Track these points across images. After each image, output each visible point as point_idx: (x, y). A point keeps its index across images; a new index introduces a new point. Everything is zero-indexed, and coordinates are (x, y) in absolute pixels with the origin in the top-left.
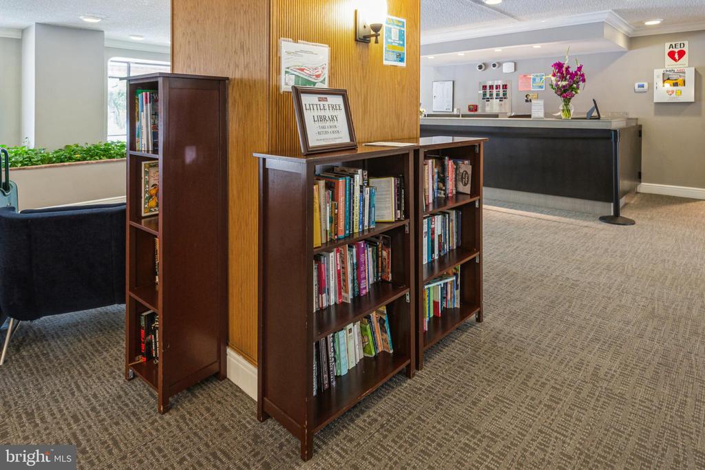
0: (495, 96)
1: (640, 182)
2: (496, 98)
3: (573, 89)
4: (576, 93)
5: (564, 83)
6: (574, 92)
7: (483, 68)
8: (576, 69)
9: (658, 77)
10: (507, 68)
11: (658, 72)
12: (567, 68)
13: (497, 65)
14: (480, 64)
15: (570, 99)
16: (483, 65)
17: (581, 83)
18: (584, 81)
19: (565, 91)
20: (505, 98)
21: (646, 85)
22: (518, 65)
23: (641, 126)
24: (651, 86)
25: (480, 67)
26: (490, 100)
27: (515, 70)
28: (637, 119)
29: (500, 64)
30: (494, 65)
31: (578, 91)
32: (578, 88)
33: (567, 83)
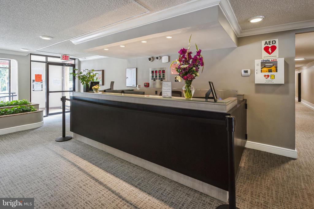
0: (158, 77)
1: (246, 140)
2: (159, 79)
3: (193, 72)
4: (196, 75)
5: (185, 66)
6: (194, 75)
7: (152, 60)
8: (196, 54)
9: (258, 65)
10: (165, 59)
11: (258, 62)
12: (190, 53)
13: (159, 58)
14: (150, 57)
15: (191, 81)
16: (152, 58)
17: (200, 67)
18: (202, 64)
19: (186, 74)
20: (164, 79)
21: (249, 71)
22: (171, 58)
23: (246, 100)
24: (253, 72)
25: (150, 59)
26: (156, 80)
27: (169, 61)
28: (243, 95)
29: (161, 57)
30: (157, 58)
31: (198, 74)
32: (197, 71)
33: (187, 66)
